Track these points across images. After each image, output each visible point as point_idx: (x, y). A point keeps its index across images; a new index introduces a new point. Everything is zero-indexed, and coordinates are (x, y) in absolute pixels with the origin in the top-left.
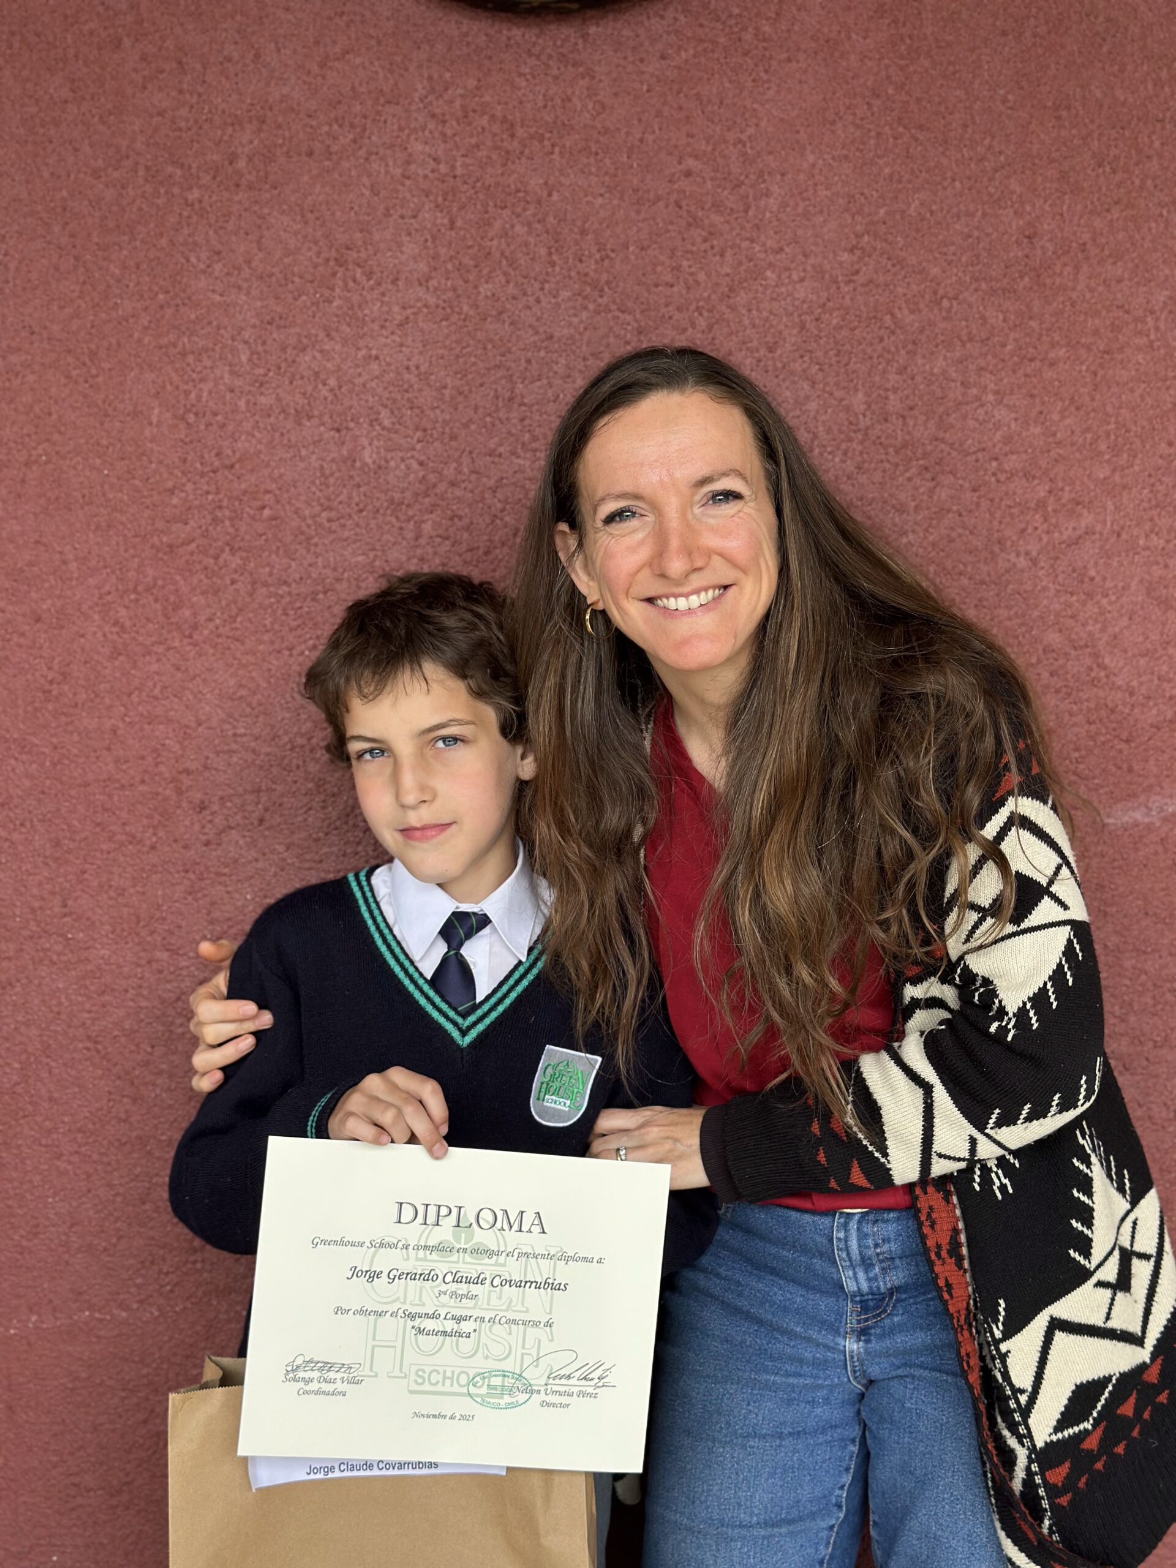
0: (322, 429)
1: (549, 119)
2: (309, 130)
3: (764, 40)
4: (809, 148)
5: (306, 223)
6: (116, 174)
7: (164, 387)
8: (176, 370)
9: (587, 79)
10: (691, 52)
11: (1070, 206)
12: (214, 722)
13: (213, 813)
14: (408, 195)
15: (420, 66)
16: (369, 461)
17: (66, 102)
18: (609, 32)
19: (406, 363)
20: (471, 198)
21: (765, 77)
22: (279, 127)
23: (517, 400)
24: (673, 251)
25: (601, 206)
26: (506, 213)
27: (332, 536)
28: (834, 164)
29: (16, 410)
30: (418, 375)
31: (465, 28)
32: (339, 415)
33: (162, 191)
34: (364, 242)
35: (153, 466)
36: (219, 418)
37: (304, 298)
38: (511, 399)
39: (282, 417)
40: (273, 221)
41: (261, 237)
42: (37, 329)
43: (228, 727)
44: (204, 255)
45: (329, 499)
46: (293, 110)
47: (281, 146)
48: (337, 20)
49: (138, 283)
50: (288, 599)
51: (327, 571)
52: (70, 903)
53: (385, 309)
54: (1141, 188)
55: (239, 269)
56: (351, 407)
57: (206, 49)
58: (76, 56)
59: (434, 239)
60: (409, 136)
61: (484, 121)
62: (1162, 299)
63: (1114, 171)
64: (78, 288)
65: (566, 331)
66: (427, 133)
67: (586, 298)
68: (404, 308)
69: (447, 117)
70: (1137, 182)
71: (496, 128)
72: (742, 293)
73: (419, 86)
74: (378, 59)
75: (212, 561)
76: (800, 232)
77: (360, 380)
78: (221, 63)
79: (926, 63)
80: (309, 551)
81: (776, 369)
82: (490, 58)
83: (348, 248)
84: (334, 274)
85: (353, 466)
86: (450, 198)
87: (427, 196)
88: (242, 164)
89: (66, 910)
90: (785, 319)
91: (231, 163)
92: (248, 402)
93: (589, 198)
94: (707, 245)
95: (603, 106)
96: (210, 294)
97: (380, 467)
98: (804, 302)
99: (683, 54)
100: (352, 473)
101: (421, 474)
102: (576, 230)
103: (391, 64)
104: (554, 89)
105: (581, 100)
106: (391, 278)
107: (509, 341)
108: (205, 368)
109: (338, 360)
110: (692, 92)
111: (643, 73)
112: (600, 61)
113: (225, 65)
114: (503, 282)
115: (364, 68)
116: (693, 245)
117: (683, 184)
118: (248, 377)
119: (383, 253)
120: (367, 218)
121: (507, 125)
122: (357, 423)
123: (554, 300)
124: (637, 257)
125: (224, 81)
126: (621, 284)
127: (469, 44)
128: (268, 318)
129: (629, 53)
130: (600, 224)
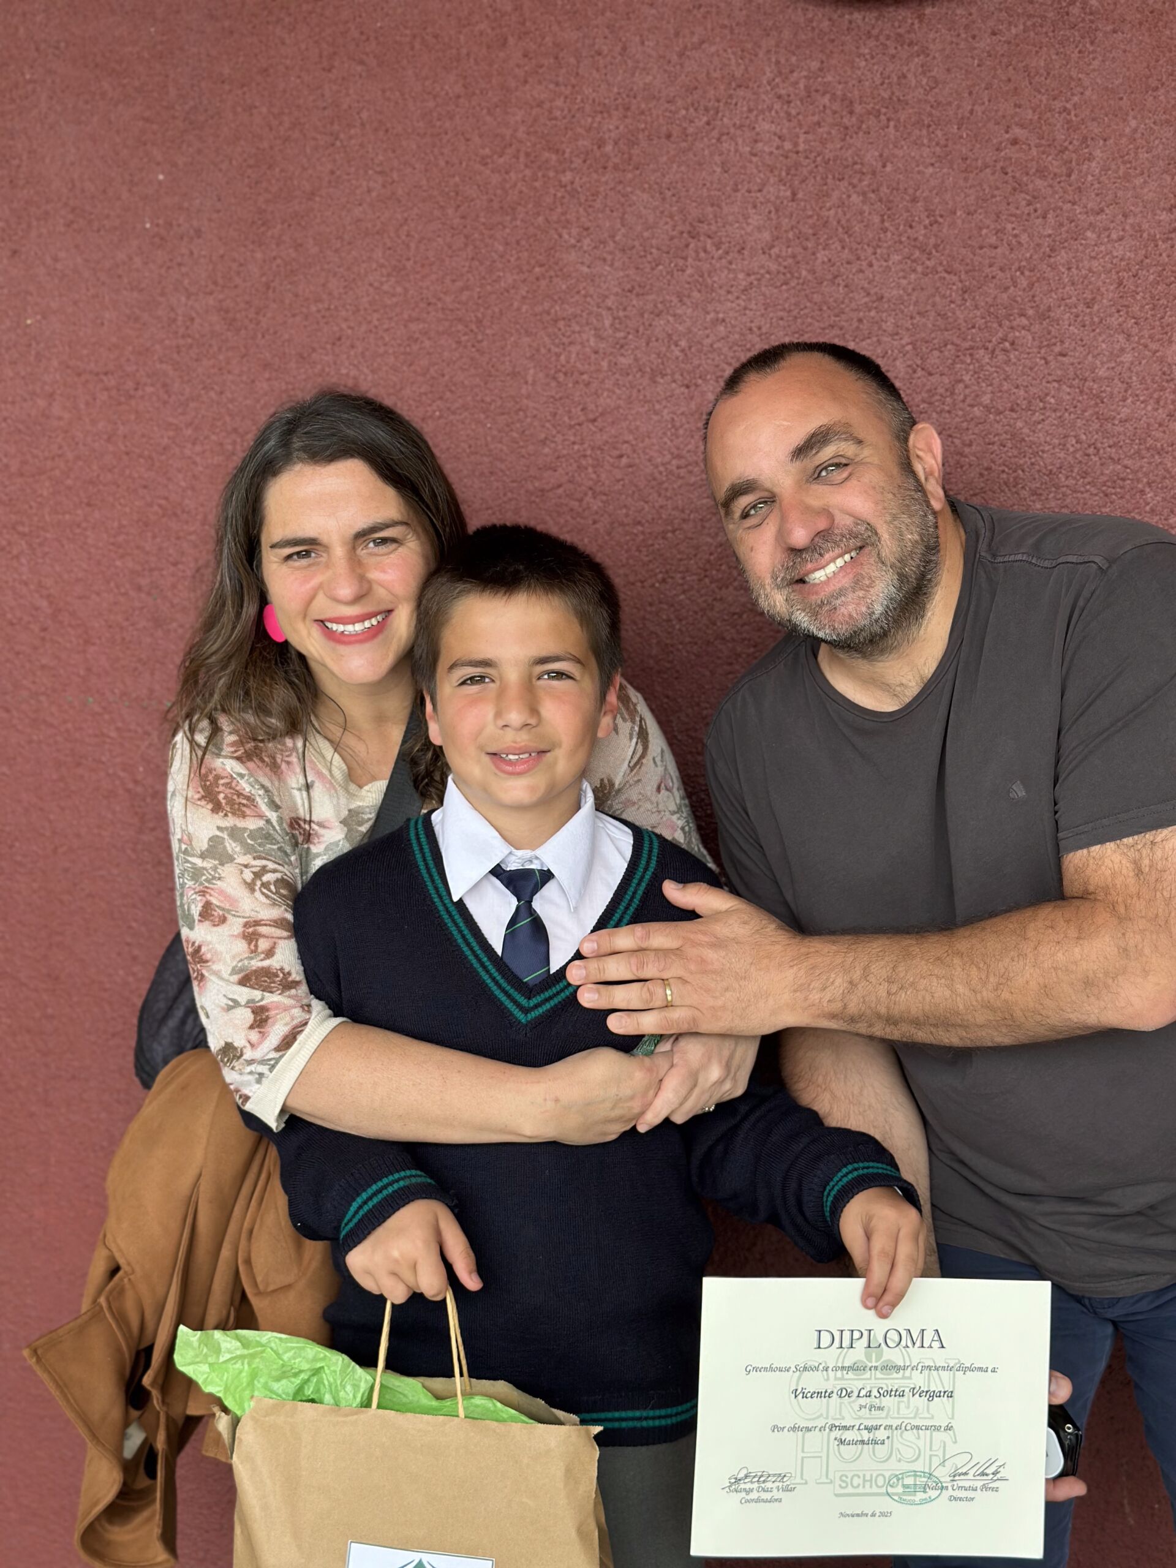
0: (674, 385)
1: (886, 95)
2: (668, 114)
3: (1091, 14)
4: (1132, 113)
5: (664, 199)
6: (501, 160)
7: (538, 350)
8: (549, 336)
9: (922, 57)
10: (1021, 27)
14: (755, 171)
15: (769, 51)
17: (458, 97)
19: (748, 324)
20: (811, 172)
21: (1091, 48)
22: (643, 113)
24: (998, 214)
25: (931, 175)
26: (845, 183)
27: (680, 482)
28: (1156, 128)
29: (415, 372)
30: (760, 336)
31: (810, 15)
32: (689, 373)
33: (540, 174)
34: (715, 216)
35: (529, 420)
36: (585, 377)
37: (661, 267)
39: (638, 375)
40: (635, 198)
41: (624, 214)
42: (433, 301)
44: (575, 231)
45: (678, 448)
46: (654, 97)
47: (643, 130)
48: (695, 12)
49: (518, 258)
50: (641, 537)
51: (676, 513)
53: (731, 276)
55: (604, 243)
56: (699, 366)
57: (579, 45)
58: (468, 55)
59: (777, 210)
60: (757, 116)
61: (826, 100)
64: (467, 264)
65: (895, 292)
66: (773, 113)
67: (914, 261)
68: (749, 275)
69: (792, 97)
71: (836, 106)
72: (1063, 252)
73: (768, 70)
74: (731, 47)
75: (577, 504)
76: (1120, 193)
78: (592, 57)
80: (660, 495)
81: (1093, 323)
82: (833, 41)
83: (700, 221)
84: (687, 246)
86: (793, 172)
87: (772, 171)
88: (609, 148)
90: (1103, 276)
91: (599, 147)
92: (610, 361)
93: (921, 168)
94: (1031, 208)
95: (936, 82)
96: (579, 266)
98: (1121, 260)
99: (1014, 31)
102: (908, 198)
103: (743, 51)
104: (891, 67)
105: (916, 77)
106: (738, 248)
107: (843, 303)
108: (574, 332)
109: (688, 323)
110: (1020, 65)
111: (975, 48)
112: (934, 40)
113: (597, 58)
114: (839, 248)
115: (718, 56)
116: (1017, 208)
117: (1010, 152)
118: (611, 340)
119: (731, 225)
120: (717, 193)
121: (847, 103)
122: (705, 380)
123: (885, 264)
124: (963, 222)
125: (594, 72)
126: (948, 247)
127: (813, 29)
128: (628, 286)
129: (962, 31)
130: (930, 191)
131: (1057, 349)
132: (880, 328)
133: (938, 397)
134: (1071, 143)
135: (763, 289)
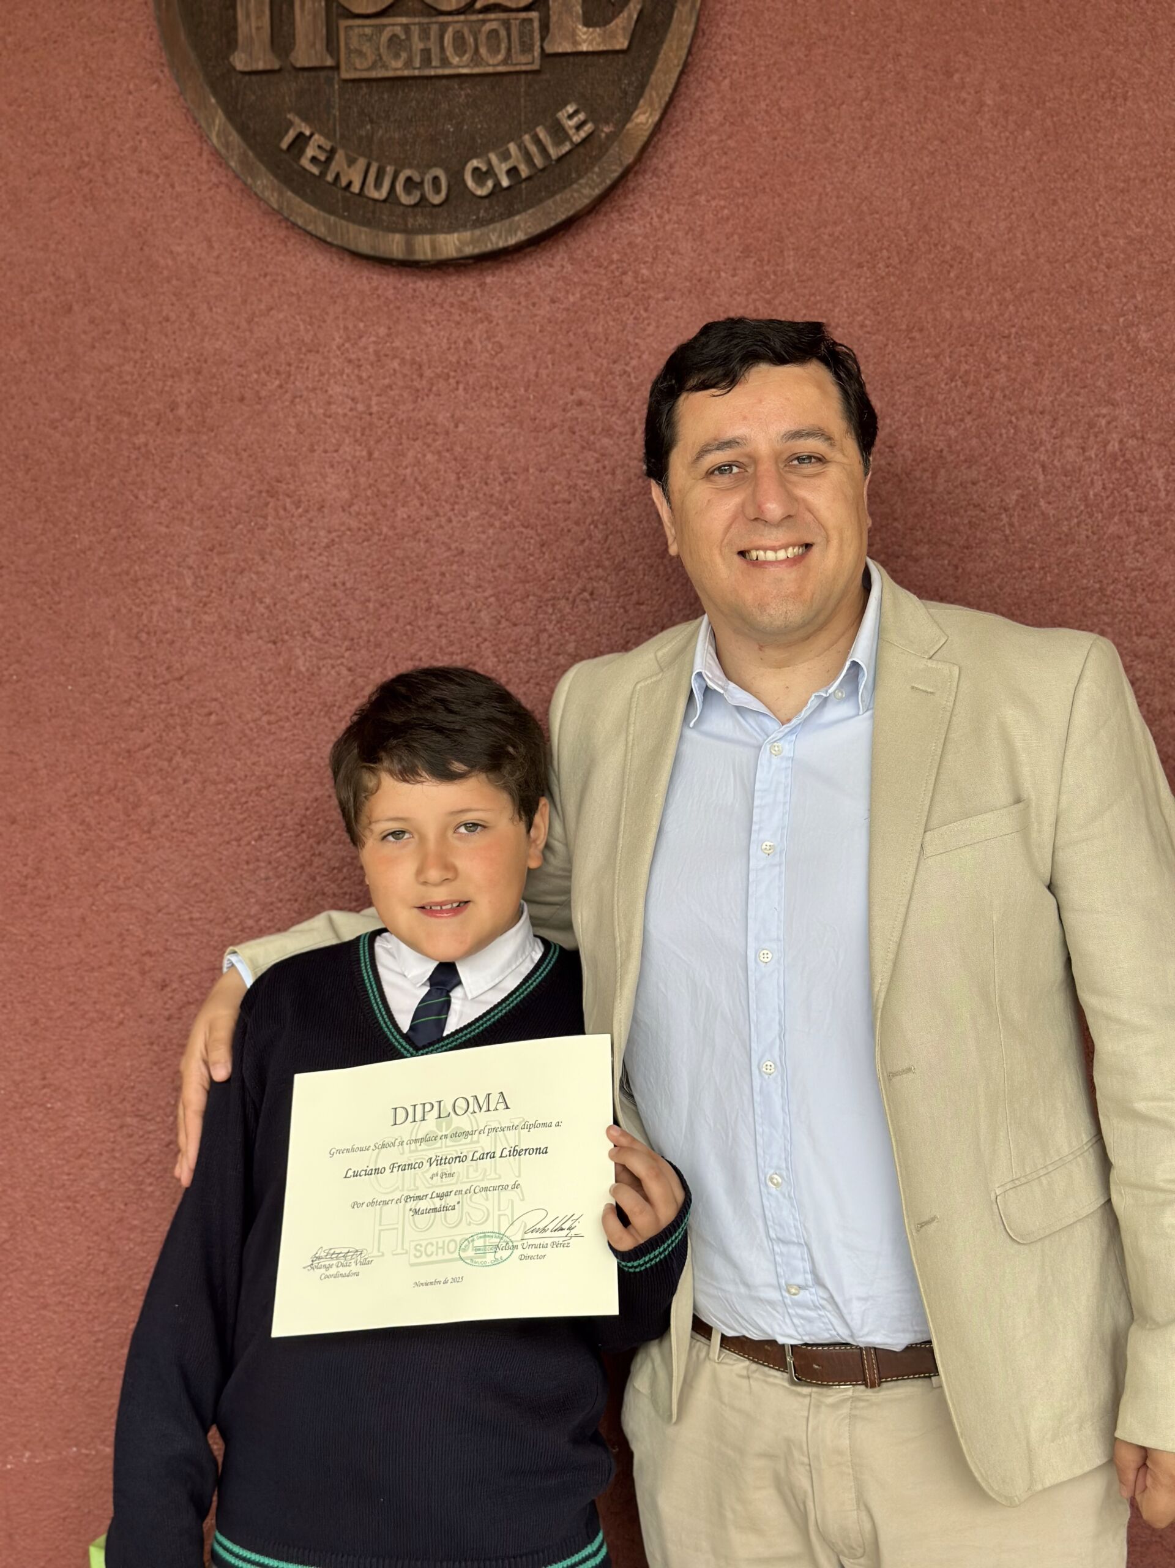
0: (260, 642)
2: (239, 378)
3: (643, 282)
5: (240, 460)
6: (71, 424)
7: (118, 610)
8: (129, 596)
9: (486, 323)
10: (578, 295)
11: (926, 418)
12: (173, 907)
13: (174, 990)
14: (330, 432)
15: (337, 318)
16: (303, 669)
17: (25, 362)
18: (504, 280)
19: (332, 580)
20: (385, 433)
21: (645, 315)
22: (214, 377)
23: (434, 610)
24: (569, 472)
25: (502, 435)
26: (418, 444)
27: (272, 738)
30: (344, 591)
31: (374, 284)
32: (275, 629)
33: (112, 437)
34: (293, 476)
35: (112, 680)
36: (169, 636)
37: (240, 526)
38: (429, 609)
39: (224, 633)
40: (210, 459)
41: (200, 475)
43: (183, 912)
44: (150, 492)
45: (268, 704)
46: (225, 361)
47: (216, 394)
48: (262, 280)
49: (94, 519)
50: (235, 795)
51: (269, 769)
52: (48, 1075)
53: (313, 533)
54: (992, 398)
55: (182, 503)
56: (285, 621)
57: (146, 312)
58: (32, 321)
59: (354, 470)
60: (328, 380)
61: (395, 364)
62: (1014, 497)
63: (966, 384)
64: (41, 526)
65: (475, 546)
66: (345, 377)
67: (492, 516)
68: (330, 532)
69: (363, 361)
70: (987, 393)
71: (406, 370)
73: (337, 336)
74: (299, 314)
75: (166, 763)
77: (291, 598)
78: (160, 323)
79: (790, 296)
80: (252, 752)
82: (398, 308)
83: (279, 481)
84: (267, 504)
85: (289, 674)
86: (367, 432)
87: (347, 432)
88: (182, 411)
89: (45, 1082)
91: (172, 410)
92: (194, 620)
93: (492, 428)
94: (600, 465)
95: (501, 347)
96: (157, 526)
97: (313, 674)
99: (571, 298)
100: (288, 680)
101: (350, 679)
102: (482, 457)
103: (311, 317)
104: (456, 333)
105: (481, 342)
106: (317, 506)
107: (425, 557)
108: (155, 591)
109: (272, 580)
110: (580, 331)
111: (536, 315)
112: (497, 307)
113: (164, 324)
114: (418, 505)
115: (287, 322)
116: (587, 465)
117: (575, 412)
118: (193, 599)
119: (310, 484)
120: (294, 454)
121: (415, 367)
122: (292, 636)
123: (463, 520)
124: (536, 478)
125: (163, 339)
126: (523, 503)
127: (379, 296)
128: (209, 546)
129: (522, 299)
130: (503, 450)
131: (635, 598)
132: (463, 581)
133: (523, 647)
134: (632, 404)
135: (345, 545)
